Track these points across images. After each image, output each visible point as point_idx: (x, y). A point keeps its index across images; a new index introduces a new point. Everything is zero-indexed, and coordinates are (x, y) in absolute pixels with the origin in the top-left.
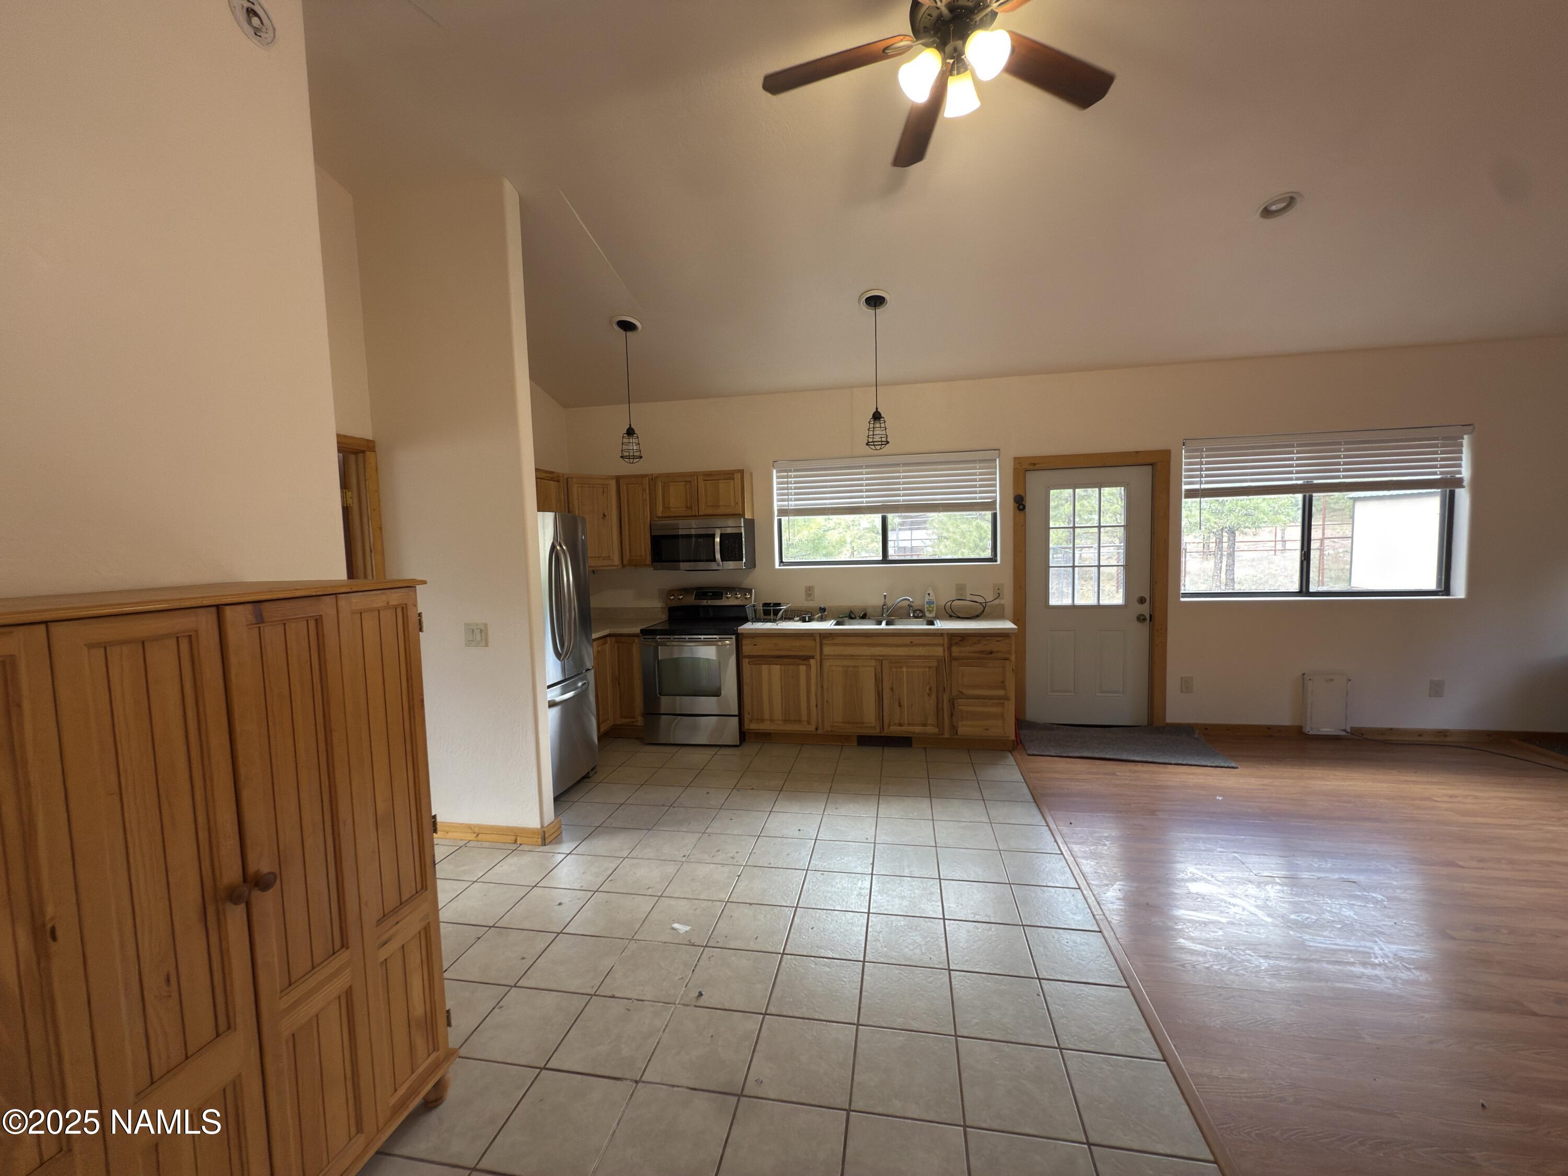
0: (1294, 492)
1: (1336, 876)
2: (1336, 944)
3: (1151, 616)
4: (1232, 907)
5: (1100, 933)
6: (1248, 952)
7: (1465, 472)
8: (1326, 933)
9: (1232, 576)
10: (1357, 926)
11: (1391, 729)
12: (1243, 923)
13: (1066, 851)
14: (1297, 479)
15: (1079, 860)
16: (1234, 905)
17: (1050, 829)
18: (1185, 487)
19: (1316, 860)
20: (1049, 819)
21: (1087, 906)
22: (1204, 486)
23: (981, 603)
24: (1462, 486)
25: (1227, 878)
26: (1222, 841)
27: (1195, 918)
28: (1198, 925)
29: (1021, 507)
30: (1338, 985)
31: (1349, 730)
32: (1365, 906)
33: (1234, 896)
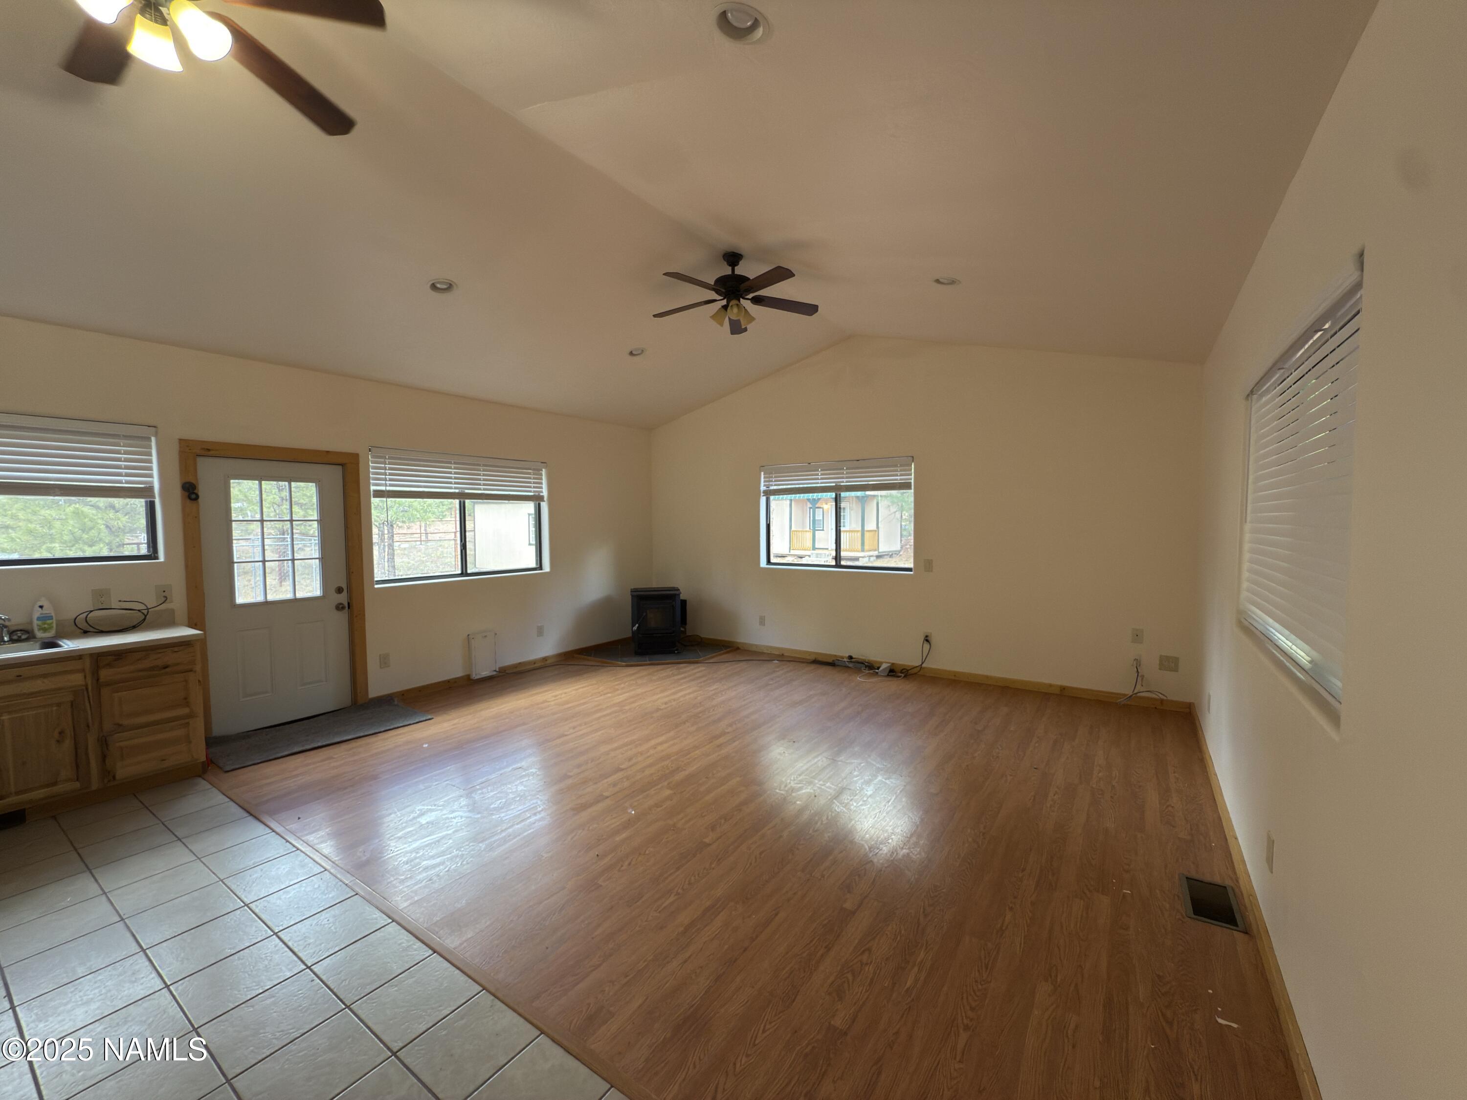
0: (454, 498)
1: (510, 768)
2: (519, 811)
3: (349, 604)
4: (454, 820)
5: (357, 896)
6: (471, 844)
7: (545, 493)
8: (512, 807)
9: (393, 564)
10: (527, 794)
11: (520, 663)
12: (463, 827)
13: (302, 845)
14: (456, 488)
15: (317, 847)
16: (454, 818)
17: (277, 834)
18: (373, 488)
19: (497, 763)
20: (273, 825)
21: (337, 880)
22: (388, 488)
23: (139, 610)
24: (543, 501)
25: (445, 801)
26: (436, 776)
27: (430, 841)
28: (433, 845)
29: (193, 496)
30: (525, 834)
31: (497, 670)
32: (528, 780)
33: (453, 812)
